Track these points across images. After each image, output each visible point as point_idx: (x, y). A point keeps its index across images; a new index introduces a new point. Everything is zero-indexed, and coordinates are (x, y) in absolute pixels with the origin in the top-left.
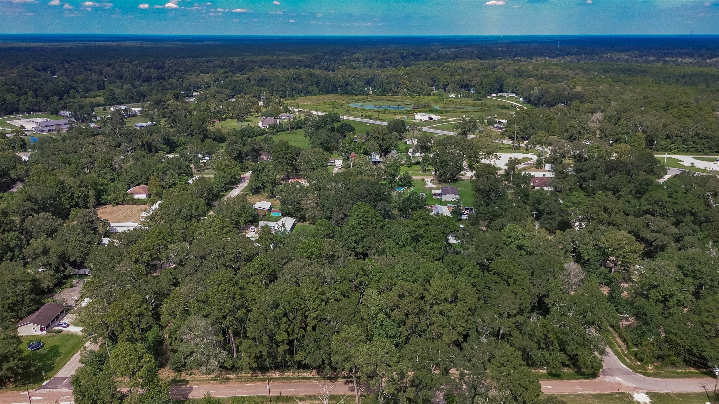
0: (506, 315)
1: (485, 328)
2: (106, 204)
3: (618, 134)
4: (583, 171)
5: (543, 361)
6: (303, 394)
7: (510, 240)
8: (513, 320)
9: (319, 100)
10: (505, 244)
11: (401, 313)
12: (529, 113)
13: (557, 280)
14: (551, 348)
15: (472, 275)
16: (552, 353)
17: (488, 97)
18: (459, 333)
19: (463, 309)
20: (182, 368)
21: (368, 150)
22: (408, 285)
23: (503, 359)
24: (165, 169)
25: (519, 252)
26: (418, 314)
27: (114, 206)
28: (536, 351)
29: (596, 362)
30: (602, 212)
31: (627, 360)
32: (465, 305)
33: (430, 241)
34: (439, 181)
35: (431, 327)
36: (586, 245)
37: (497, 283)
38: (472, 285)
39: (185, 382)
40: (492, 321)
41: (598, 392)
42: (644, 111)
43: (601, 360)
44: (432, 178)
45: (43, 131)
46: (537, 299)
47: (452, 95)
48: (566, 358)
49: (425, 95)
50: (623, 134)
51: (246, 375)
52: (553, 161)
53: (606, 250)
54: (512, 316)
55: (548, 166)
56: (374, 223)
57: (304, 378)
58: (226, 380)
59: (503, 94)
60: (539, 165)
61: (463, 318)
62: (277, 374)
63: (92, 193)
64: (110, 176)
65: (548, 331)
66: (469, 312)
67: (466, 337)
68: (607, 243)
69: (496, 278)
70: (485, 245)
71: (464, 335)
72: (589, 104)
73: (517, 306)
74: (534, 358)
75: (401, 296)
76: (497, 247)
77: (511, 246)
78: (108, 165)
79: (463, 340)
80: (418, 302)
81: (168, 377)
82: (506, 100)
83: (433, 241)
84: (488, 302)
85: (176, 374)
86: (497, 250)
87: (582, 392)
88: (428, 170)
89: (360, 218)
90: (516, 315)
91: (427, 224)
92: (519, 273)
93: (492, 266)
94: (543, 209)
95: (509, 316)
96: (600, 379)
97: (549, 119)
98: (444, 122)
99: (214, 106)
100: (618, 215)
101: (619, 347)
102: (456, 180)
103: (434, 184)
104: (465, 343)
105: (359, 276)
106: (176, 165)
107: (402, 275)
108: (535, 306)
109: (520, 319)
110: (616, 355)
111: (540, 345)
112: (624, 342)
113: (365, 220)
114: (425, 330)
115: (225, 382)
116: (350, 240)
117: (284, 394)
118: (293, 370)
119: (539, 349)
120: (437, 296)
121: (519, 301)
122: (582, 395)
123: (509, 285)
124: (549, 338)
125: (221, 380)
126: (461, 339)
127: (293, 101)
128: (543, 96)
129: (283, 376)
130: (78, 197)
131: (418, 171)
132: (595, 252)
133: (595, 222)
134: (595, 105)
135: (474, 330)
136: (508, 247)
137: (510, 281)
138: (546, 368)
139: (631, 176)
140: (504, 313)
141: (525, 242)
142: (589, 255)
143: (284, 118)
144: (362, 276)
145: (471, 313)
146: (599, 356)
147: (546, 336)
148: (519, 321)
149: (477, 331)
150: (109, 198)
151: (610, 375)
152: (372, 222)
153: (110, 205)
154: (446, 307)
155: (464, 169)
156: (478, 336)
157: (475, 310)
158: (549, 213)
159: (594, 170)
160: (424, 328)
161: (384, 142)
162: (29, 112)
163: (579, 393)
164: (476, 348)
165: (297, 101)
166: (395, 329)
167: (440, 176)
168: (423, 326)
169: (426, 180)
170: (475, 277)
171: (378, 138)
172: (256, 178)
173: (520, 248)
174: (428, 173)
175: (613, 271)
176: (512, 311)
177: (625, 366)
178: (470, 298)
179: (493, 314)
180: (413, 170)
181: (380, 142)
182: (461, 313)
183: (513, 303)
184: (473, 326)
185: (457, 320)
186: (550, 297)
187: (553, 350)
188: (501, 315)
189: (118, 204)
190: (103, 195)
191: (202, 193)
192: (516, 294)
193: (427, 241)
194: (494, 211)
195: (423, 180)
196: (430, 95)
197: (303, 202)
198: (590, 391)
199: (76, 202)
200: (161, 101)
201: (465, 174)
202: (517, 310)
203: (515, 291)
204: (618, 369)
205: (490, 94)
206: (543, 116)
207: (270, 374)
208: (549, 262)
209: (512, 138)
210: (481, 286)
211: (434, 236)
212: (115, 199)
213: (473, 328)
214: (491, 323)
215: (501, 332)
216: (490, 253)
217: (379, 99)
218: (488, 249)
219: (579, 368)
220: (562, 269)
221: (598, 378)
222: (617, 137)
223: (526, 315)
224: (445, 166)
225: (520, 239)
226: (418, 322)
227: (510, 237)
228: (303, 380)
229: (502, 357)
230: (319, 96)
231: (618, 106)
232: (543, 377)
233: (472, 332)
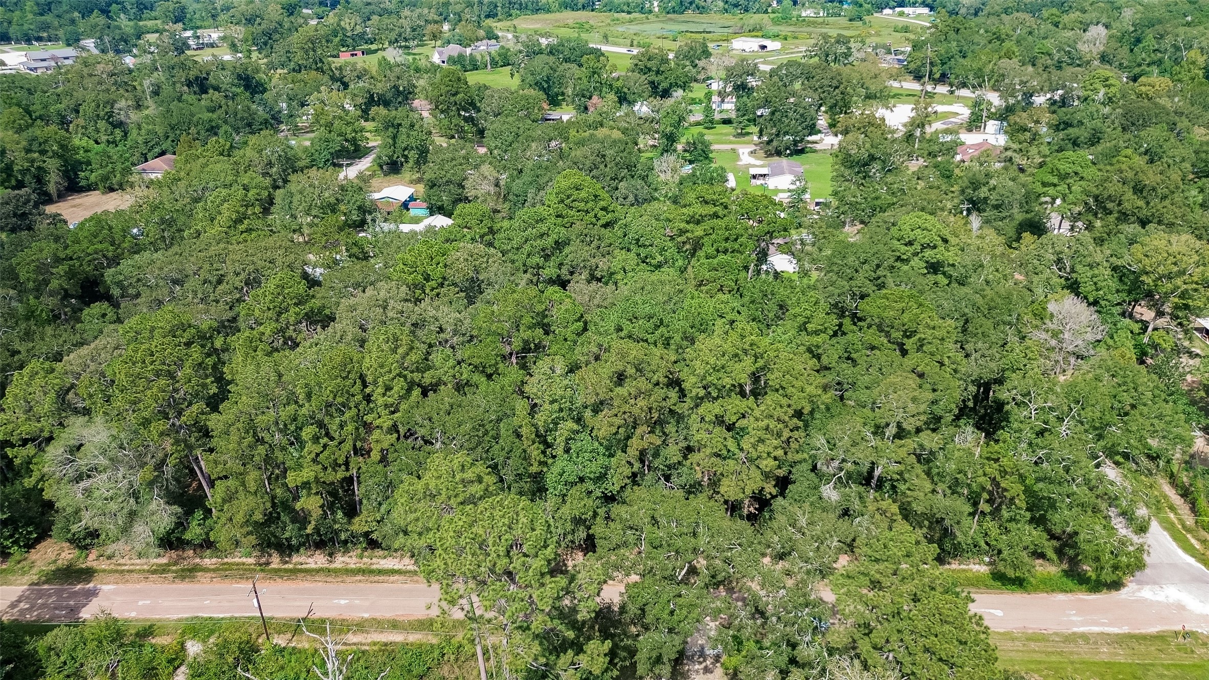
0: (892, 430)
1: (836, 464)
2: (89, 188)
3: (1139, 65)
4: (1071, 125)
5: (983, 544)
6: (366, 615)
7: (911, 249)
8: (910, 443)
9: (556, 21)
10: (899, 259)
11: (615, 420)
12: (958, 26)
13: (1028, 342)
14: (1005, 514)
15: (810, 327)
16: (1008, 525)
17: (875, 15)
18: (766, 476)
19: (778, 413)
20: (88, 541)
21: (625, 90)
22: (635, 351)
23: (881, 567)
24: (214, 124)
25: (932, 278)
26: (660, 423)
27: (103, 193)
28: (966, 521)
29: (1128, 554)
30: (1129, 195)
31: (1193, 541)
32: (784, 401)
33: (718, 251)
34: (766, 152)
35: (694, 458)
36: (1091, 266)
37: (873, 348)
38: (809, 350)
39: (88, 574)
40: (854, 444)
41: (1125, 630)
42: (1193, 21)
43: (1140, 549)
44: (753, 148)
45: (36, 68)
46: (973, 389)
47: (808, 12)
48: (1046, 544)
49: (758, 12)
50: (1149, 65)
51: (244, 560)
52: (1004, 115)
53: (1144, 278)
54: (909, 432)
55: (992, 126)
56: (592, 214)
57: (380, 572)
58: (189, 573)
59: (907, 10)
60: (975, 123)
61: (779, 435)
62: (318, 560)
63: (52, 165)
64: (107, 137)
65: (1004, 473)
66: (795, 420)
67: (783, 483)
68: (1147, 261)
69: (872, 336)
70: (851, 260)
71: (778, 479)
72: (1078, 13)
73: (923, 407)
74: (960, 537)
75: (620, 378)
76: (878, 266)
77: (912, 263)
78: (102, 114)
79: (774, 491)
80: (660, 392)
81: (55, 561)
82: (911, 18)
83: (725, 252)
84: (846, 394)
85: (77, 552)
86: (879, 273)
87: (1082, 629)
88: (748, 134)
89: (562, 201)
90: (918, 430)
91: (716, 216)
92: (932, 324)
93: (866, 307)
94: (986, 199)
95: (901, 434)
96: (1131, 591)
97: (998, 38)
98: (787, 54)
99: (352, 25)
100: (1167, 202)
101: (1172, 508)
102: (802, 151)
103: (758, 158)
104: (780, 498)
105: (522, 328)
106: (242, 119)
107: (627, 327)
108: (966, 406)
109: (930, 440)
110: (1165, 529)
111: (975, 504)
112: (1182, 496)
113: (571, 208)
114: (679, 463)
115: (183, 578)
116: (527, 248)
117: (318, 614)
118: (359, 551)
119: (972, 514)
120: (709, 379)
121: (931, 396)
122: (1084, 637)
123: (904, 353)
124: (1005, 490)
125: (176, 572)
126: (770, 489)
127: (508, 23)
128: (983, 4)
129: (333, 566)
130: (24, 172)
131: (726, 135)
132: (1114, 284)
133: (1112, 218)
134: (1091, 16)
135: (806, 467)
136: (905, 268)
137: (909, 344)
138: (987, 559)
139: (1178, 134)
140: (888, 425)
141: (949, 255)
142: (1097, 290)
143: (483, 49)
144: (530, 328)
145: (801, 424)
146: (1136, 539)
147: (998, 485)
148: (927, 444)
149: (814, 468)
150: (93, 177)
151: (1155, 583)
152: (587, 212)
153: (97, 192)
154: (734, 405)
155: (820, 132)
156: (816, 480)
157: (812, 412)
158: (997, 207)
159: (1097, 123)
160: (675, 460)
161: (660, 78)
162: (28, 41)
163: (1075, 630)
164: (803, 522)
165: (515, 22)
166: (602, 460)
167: (769, 142)
168: (673, 452)
169: (741, 151)
170: (817, 333)
171: (650, 70)
172: (391, 141)
173: (934, 267)
174: (747, 138)
175: (1150, 329)
176: (912, 420)
177: (1192, 561)
178: (798, 384)
179: (859, 427)
180: (717, 134)
181: (653, 77)
182: (773, 424)
183: (914, 400)
184: (806, 456)
185: (761, 441)
186: (1008, 385)
187: (1011, 520)
188: (878, 431)
189: (112, 190)
190: (82, 171)
191: (270, 164)
192: (921, 376)
193: (711, 251)
194: (877, 198)
195: (734, 150)
196: (766, 12)
197: (467, 184)
198: (1103, 624)
199: (17, 180)
200: (257, 16)
201: (822, 140)
202: (923, 418)
203: (919, 369)
204: (1174, 566)
205: (880, 8)
206: (986, 32)
207: (302, 559)
208: (1008, 298)
209: (918, 78)
210: (831, 356)
211: (727, 239)
212: (105, 178)
213: (805, 460)
214: (853, 450)
215: (877, 473)
216: (860, 279)
217: (671, 19)
218: (857, 271)
219: (1074, 562)
220: (1041, 315)
221: (1124, 591)
222: (1137, 70)
223: (946, 431)
224: (780, 120)
225: (935, 247)
226: (659, 442)
227: (910, 243)
228: (377, 578)
229: (877, 561)
230: (558, 14)
231: (1139, 16)
232: (976, 582)
233: (801, 473)
